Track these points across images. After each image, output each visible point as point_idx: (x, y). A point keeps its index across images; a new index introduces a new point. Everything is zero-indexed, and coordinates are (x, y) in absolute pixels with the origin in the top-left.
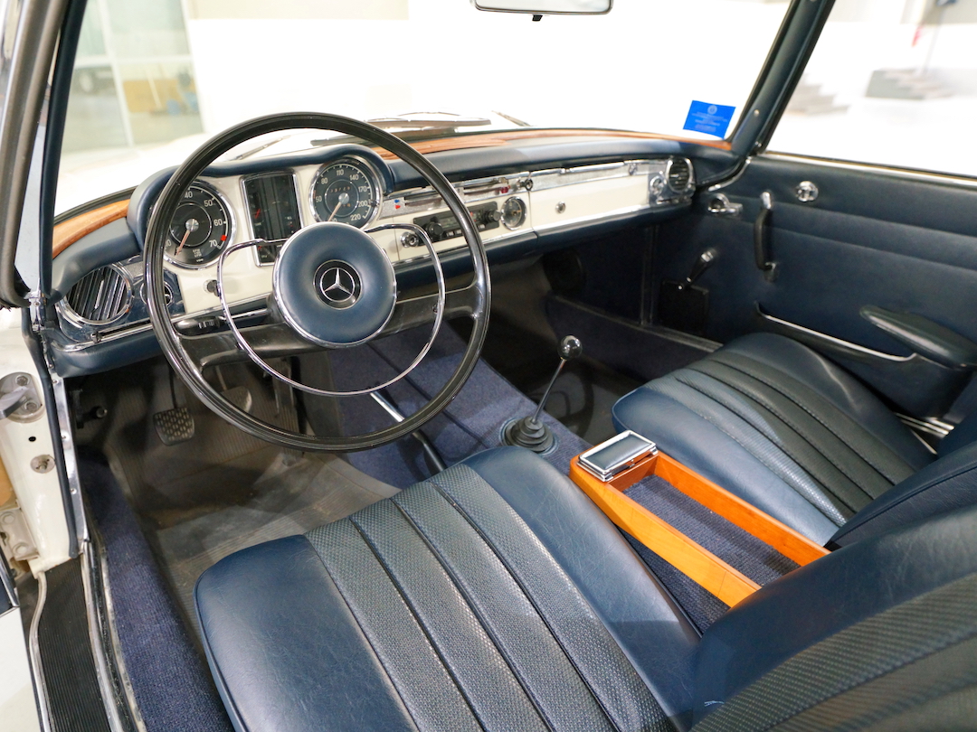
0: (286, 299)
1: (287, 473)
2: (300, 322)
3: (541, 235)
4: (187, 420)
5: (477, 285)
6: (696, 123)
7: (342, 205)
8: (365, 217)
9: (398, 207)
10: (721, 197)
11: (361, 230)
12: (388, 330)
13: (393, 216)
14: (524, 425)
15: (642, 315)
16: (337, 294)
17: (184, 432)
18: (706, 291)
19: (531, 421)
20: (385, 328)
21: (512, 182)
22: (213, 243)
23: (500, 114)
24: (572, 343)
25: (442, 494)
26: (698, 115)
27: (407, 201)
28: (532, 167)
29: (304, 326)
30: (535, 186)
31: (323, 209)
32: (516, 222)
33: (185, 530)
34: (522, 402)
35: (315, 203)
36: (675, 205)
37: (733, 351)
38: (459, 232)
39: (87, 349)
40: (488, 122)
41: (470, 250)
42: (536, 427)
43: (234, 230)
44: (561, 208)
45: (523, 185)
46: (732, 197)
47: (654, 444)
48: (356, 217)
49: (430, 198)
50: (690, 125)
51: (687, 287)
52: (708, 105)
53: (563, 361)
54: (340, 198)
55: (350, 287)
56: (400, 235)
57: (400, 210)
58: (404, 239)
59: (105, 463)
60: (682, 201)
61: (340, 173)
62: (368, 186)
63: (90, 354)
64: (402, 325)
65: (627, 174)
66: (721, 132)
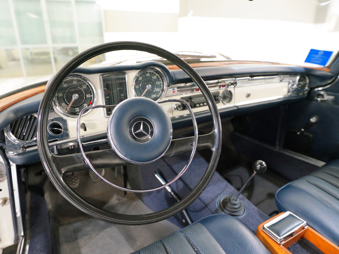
0: (113, 137)
1: (118, 204)
2: (119, 150)
3: (239, 107)
4: (76, 180)
5: (214, 132)
6: (312, 60)
7: (148, 90)
8: (158, 96)
9: (174, 92)
10: (322, 93)
11: (156, 102)
12: (167, 154)
13: (171, 96)
14: (230, 200)
15: (277, 143)
16: (141, 135)
17: (74, 185)
18: (311, 136)
19: (234, 199)
20: (166, 153)
21: (227, 83)
22: (85, 105)
23: (220, 54)
24: (261, 164)
25: (189, 242)
26: (313, 55)
27: (178, 89)
28: (236, 76)
29: (121, 152)
30: (238, 84)
31: (139, 91)
32: (228, 100)
33: (71, 228)
34: (227, 186)
35: (135, 89)
36: (300, 96)
37: (333, 167)
38: (205, 104)
39: (19, 154)
40: (215, 57)
41: (211, 112)
42: (236, 202)
43: (95, 99)
44: (248, 96)
45: (232, 84)
46: (329, 93)
47: (305, 222)
48: (154, 96)
49: (189, 88)
50: (308, 60)
51: (302, 133)
52: (319, 51)
53: (255, 172)
54: (147, 87)
55: (148, 132)
56: (174, 105)
57: (175, 94)
58: (175, 107)
59: (42, 194)
60: (304, 94)
61: (148, 75)
62: (160, 81)
63: (19, 157)
64: (174, 152)
65: (279, 81)
66: (324, 63)
